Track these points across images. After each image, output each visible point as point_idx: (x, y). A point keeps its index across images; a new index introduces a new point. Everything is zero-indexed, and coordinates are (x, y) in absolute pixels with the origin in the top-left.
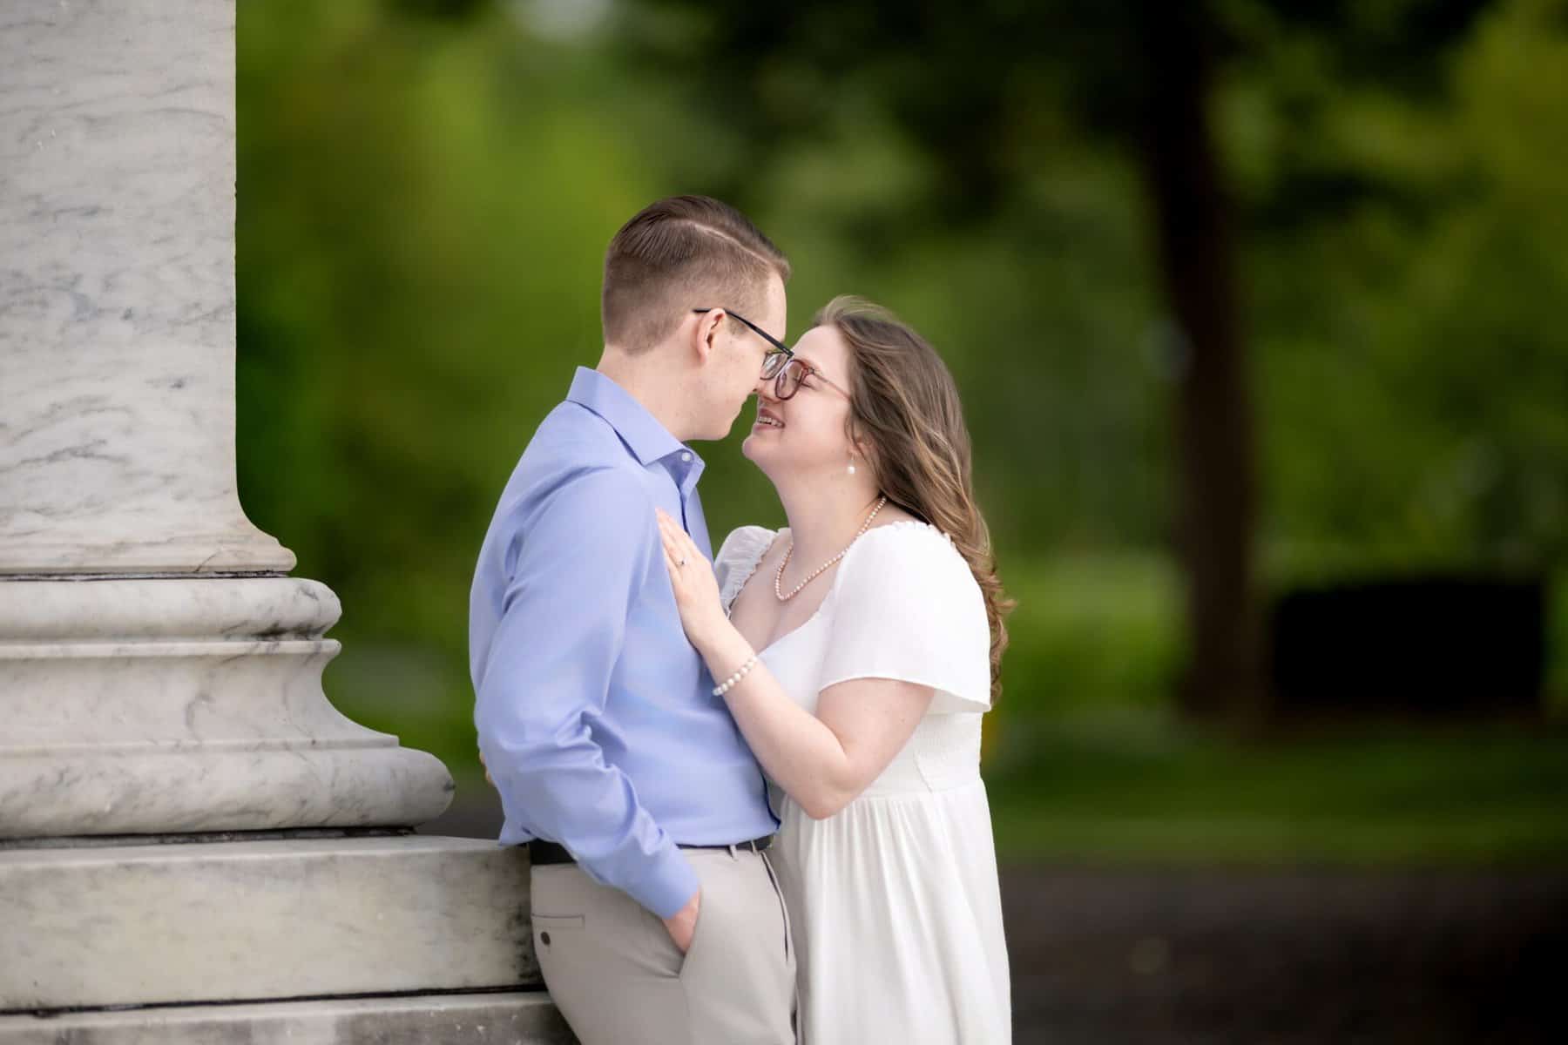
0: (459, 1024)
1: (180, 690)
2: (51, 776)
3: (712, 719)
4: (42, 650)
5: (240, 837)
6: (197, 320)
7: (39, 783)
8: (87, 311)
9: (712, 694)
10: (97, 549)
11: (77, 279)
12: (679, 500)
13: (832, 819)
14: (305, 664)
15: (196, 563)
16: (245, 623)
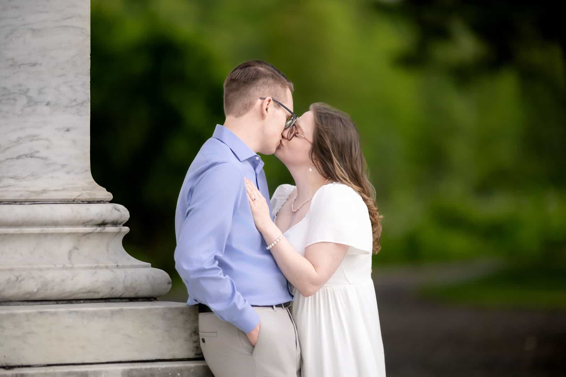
0: (170, 373)
1: (67, 245)
2: (13, 278)
3: (267, 258)
4: (12, 230)
5: (88, 301)
6: (74, 106)
7: (8, 281)
8: (32, 102)
9: (266, 248)
10: (34, 192)
11: (28, 90)
12: (255, 176)
13: (313, 296)
14: (115, 236)
15: (73, 198)
16: (92, 220)
